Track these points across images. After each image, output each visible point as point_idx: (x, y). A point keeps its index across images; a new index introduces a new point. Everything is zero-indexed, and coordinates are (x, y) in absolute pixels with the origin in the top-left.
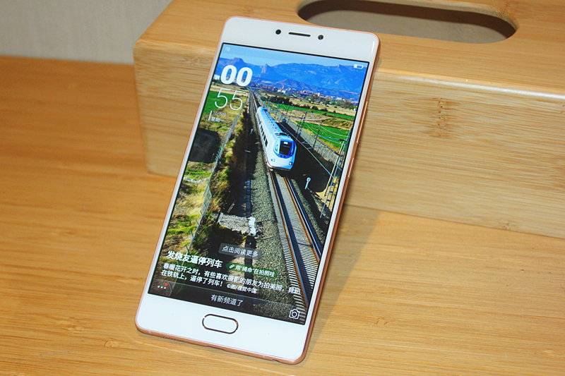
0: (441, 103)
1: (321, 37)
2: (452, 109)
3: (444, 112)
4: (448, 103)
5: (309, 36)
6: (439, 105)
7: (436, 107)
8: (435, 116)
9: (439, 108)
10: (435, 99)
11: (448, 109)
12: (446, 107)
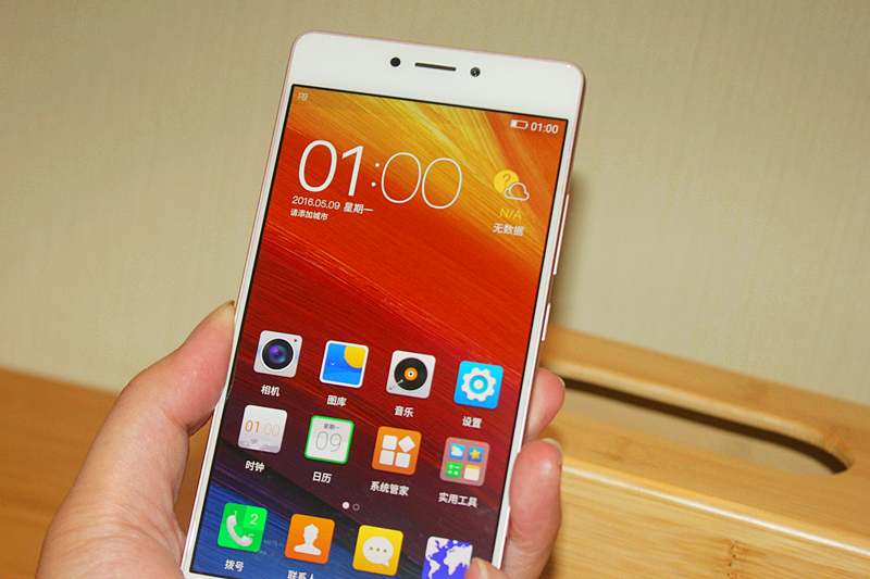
0: (735, 549)
1: (475, 72)
2: (751, 562)
3: (736, 565)
4: (746, 551)
5: (454, 69)
6: (731, 553)
7: (725, 554)
8: (720, 569)
9: (731, 557)
10: (725, 541)
11: (744, 561)
12: (742, 557)
